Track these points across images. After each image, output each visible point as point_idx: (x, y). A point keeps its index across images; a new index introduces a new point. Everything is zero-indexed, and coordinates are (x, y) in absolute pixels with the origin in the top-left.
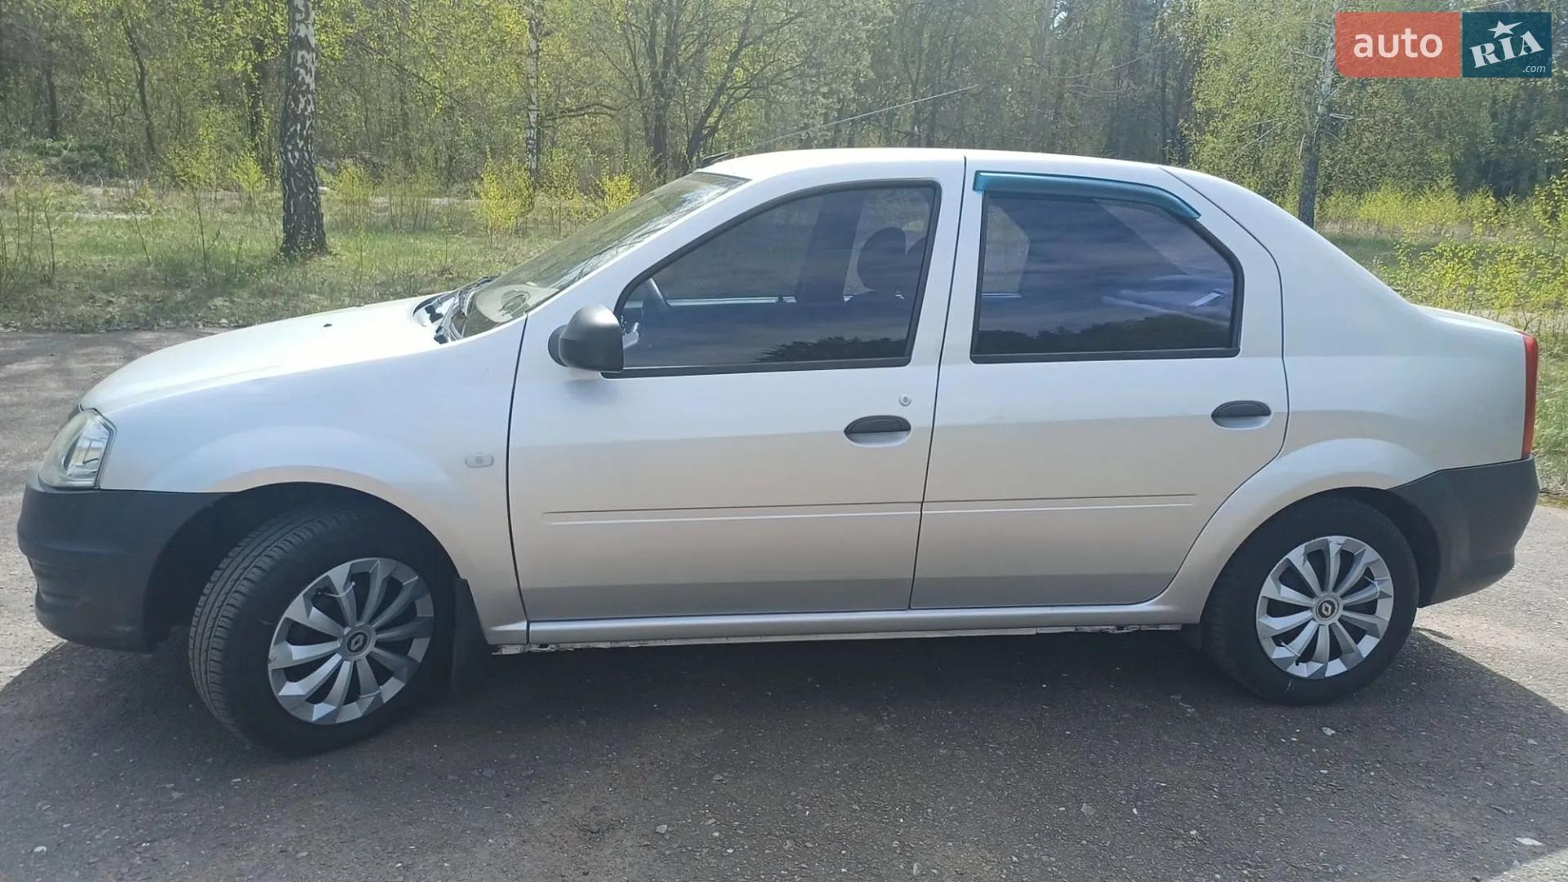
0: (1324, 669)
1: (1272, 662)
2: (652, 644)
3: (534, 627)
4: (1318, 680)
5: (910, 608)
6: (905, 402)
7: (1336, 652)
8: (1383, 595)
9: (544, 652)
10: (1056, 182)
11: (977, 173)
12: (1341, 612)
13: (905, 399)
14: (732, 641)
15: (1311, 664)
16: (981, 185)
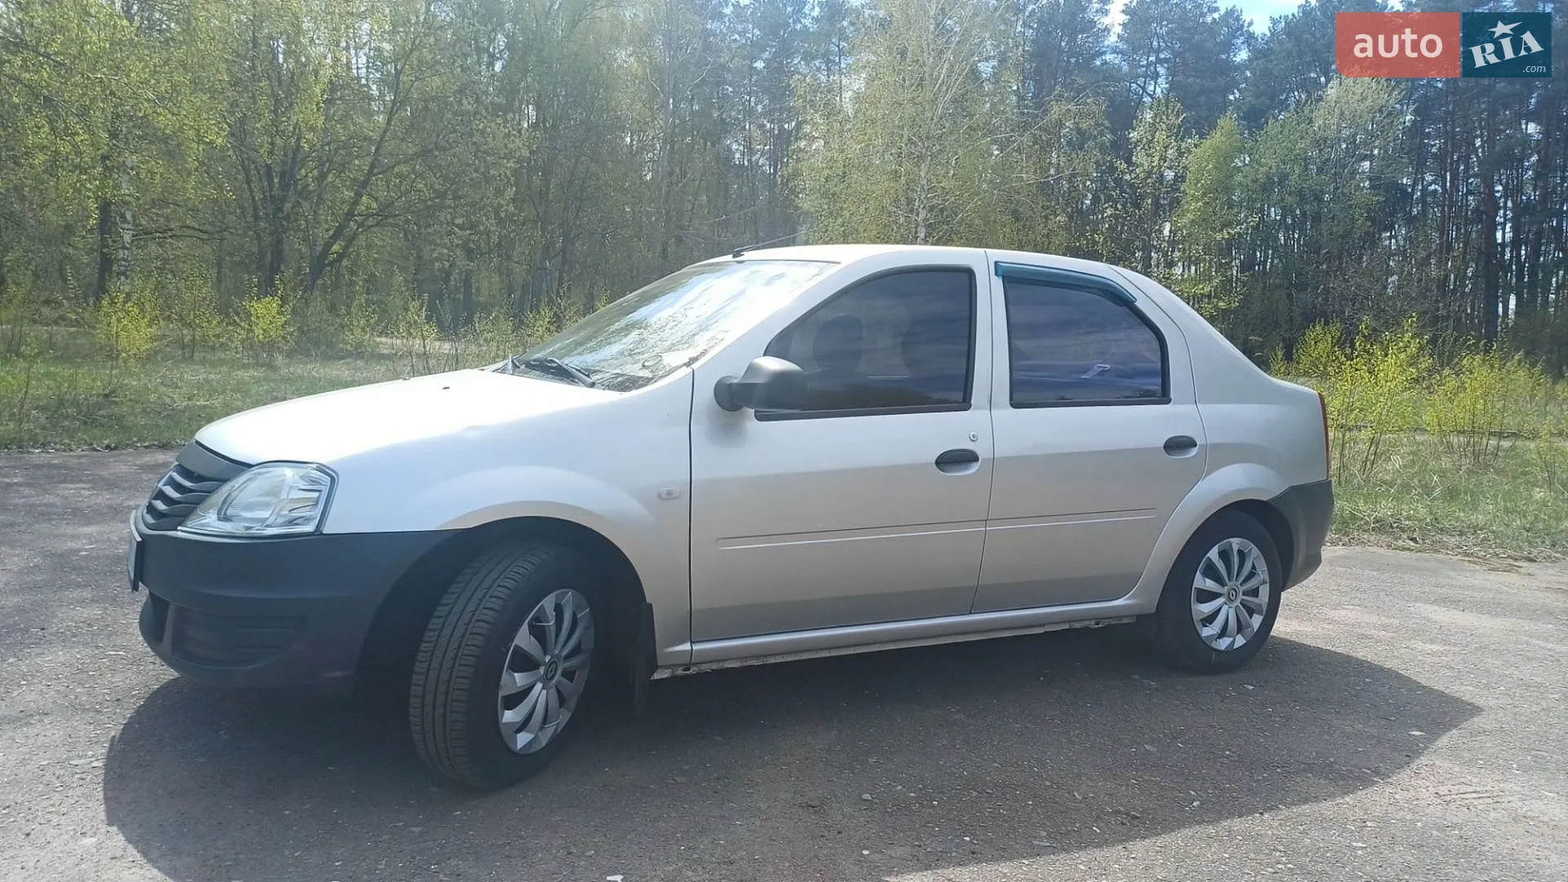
0: (1233, 643)
1: (1203, 641)
2: (772, 660)
3: (696, 647)
4: (1230, 650)
5: (971, 613)
6: (974, 439)
7: (1240, 629)
8: (1264, 582)
9: (687, 675)
10: (1044, 272)
11: (996, 263)
12: (1241, 597)
13: (974, 436)
14: (834, 653)
15: (1225, 639)
16: (1000, 273)
